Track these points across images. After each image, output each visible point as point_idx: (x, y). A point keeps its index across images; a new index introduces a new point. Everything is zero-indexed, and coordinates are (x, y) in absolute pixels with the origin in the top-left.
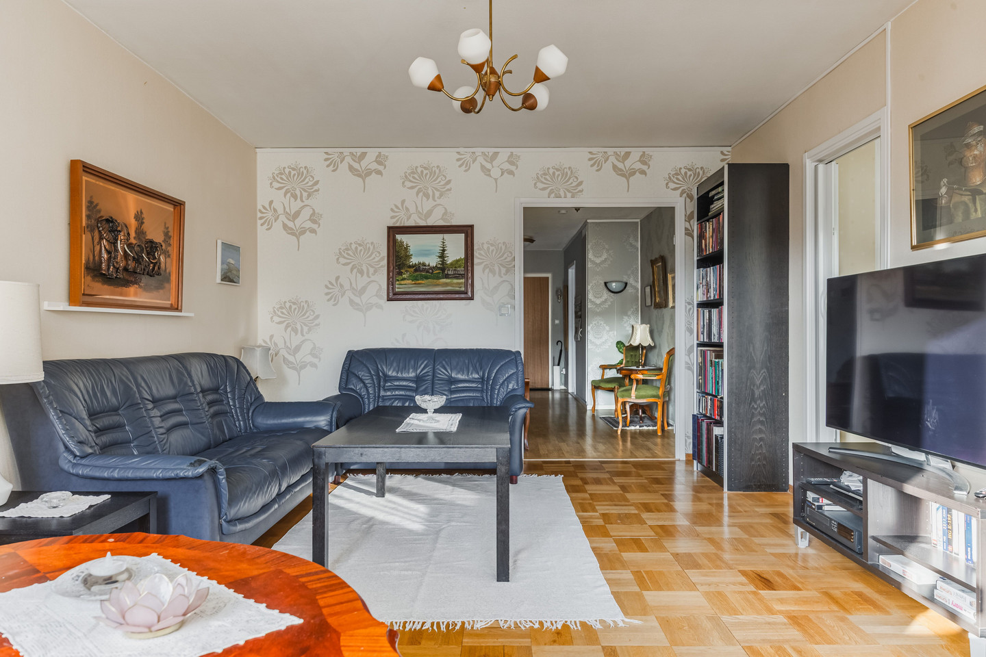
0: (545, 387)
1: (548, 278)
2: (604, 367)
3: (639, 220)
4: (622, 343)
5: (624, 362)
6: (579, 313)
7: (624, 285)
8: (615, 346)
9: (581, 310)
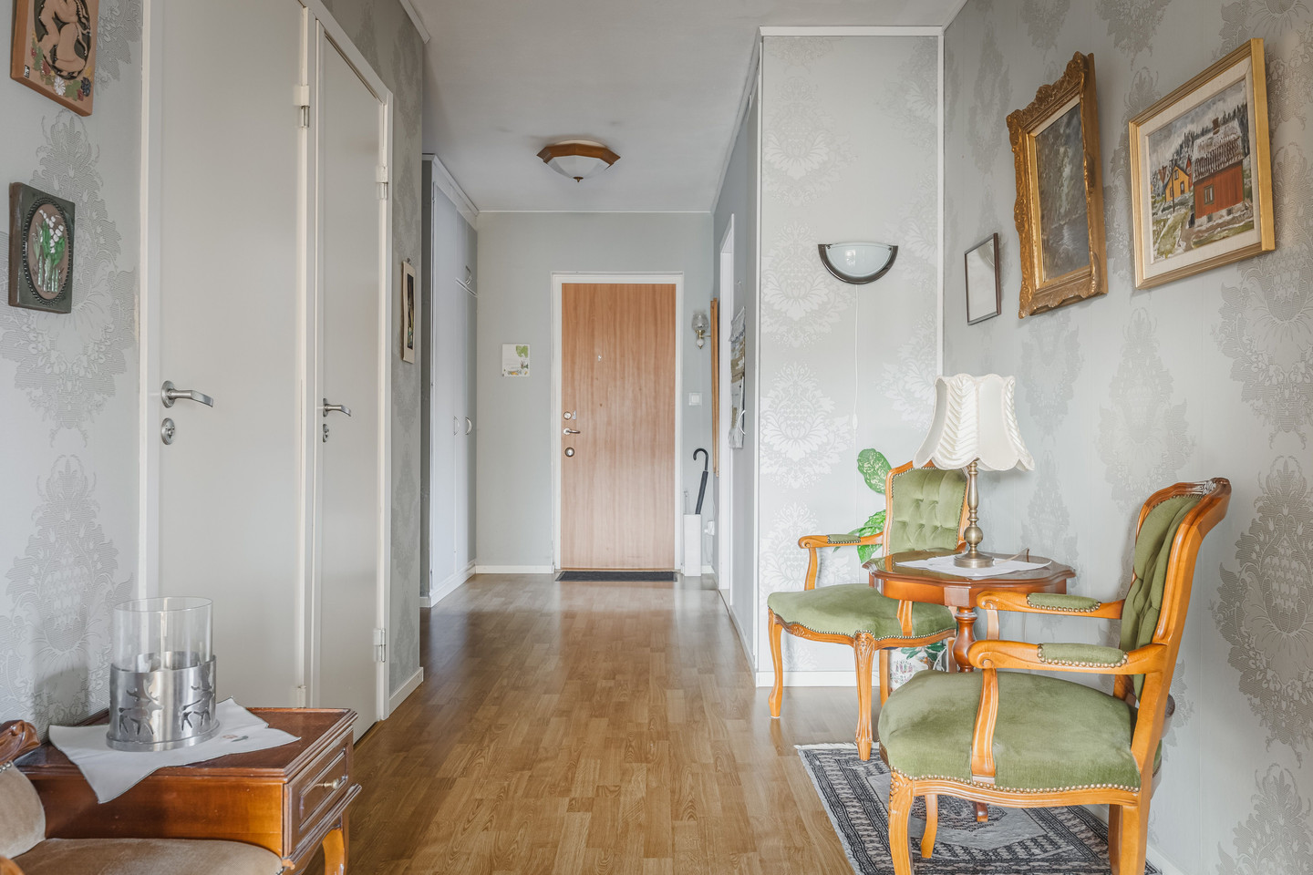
0: (662, 566)
1: (672, 288)
2: (813, 544)
3: (938, 31)
4: (880, 457)
5: (888, 525)
6: (741, 363)
7: (889, 253)
8: (856, 465)
9: (743, 353)
